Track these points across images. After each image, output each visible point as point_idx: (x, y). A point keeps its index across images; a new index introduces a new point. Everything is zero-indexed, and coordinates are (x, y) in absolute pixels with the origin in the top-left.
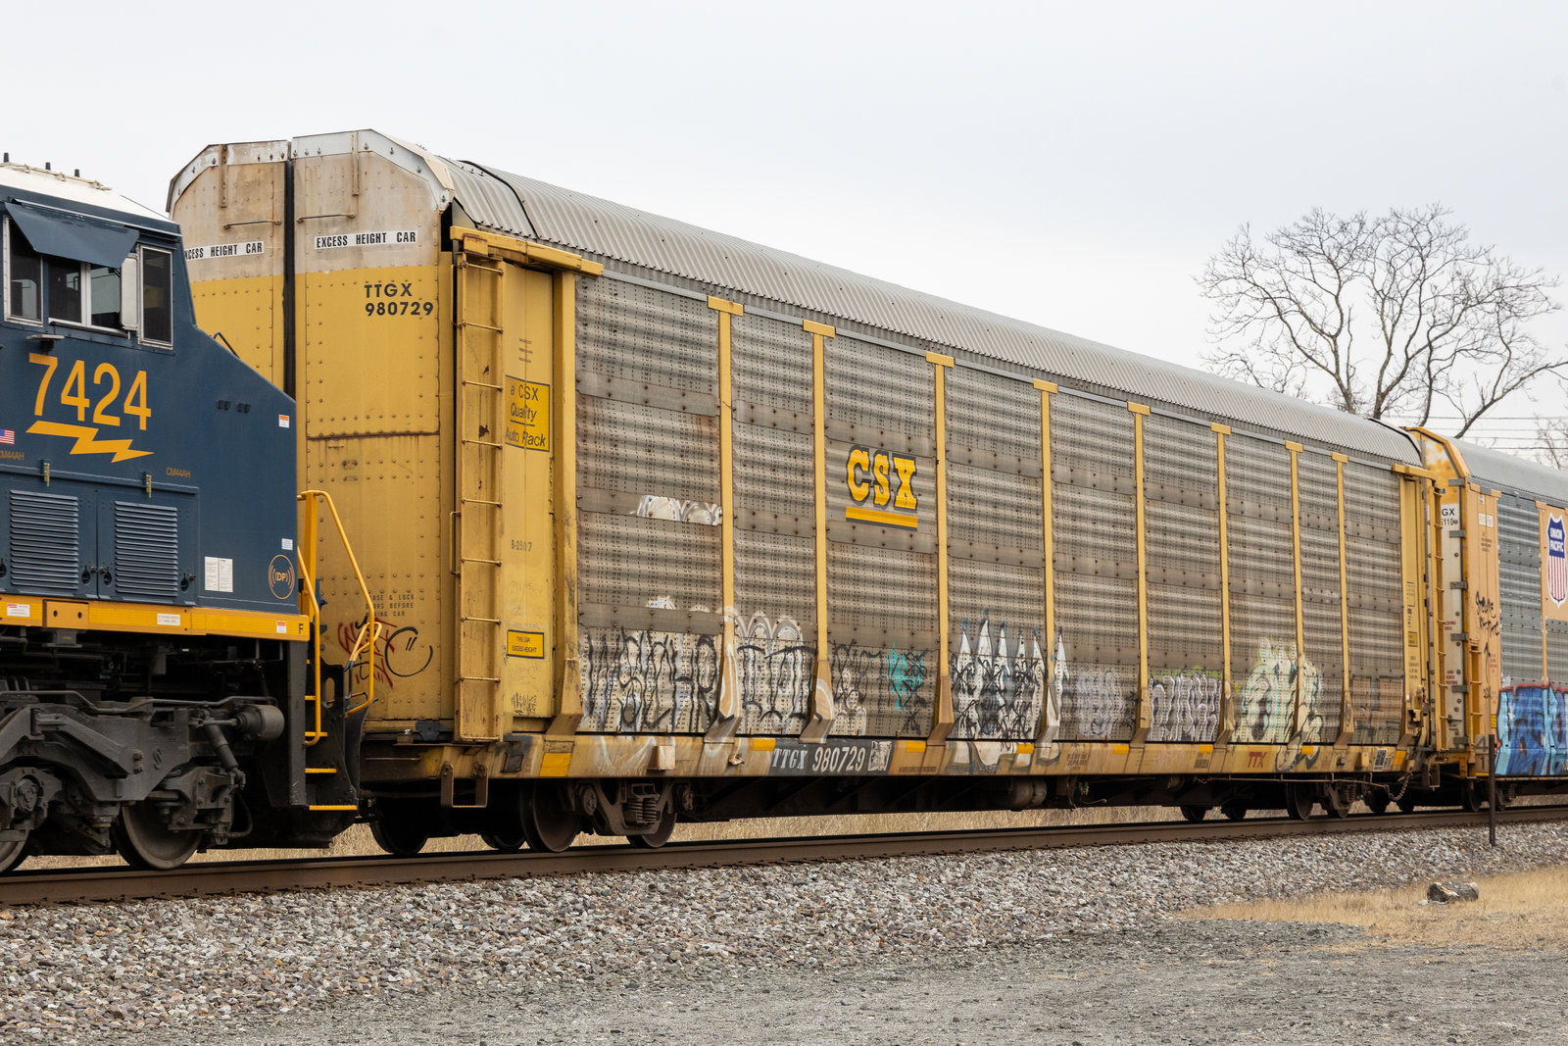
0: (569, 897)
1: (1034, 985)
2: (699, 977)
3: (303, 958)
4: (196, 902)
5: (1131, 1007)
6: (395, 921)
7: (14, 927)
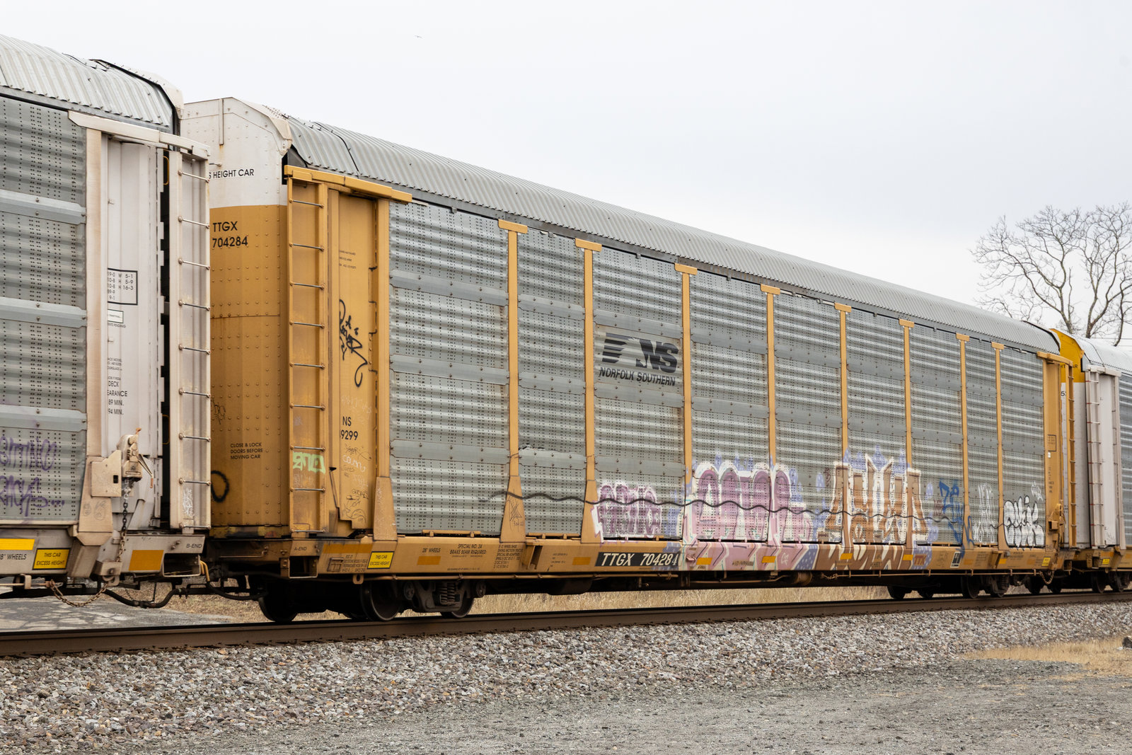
0: (575, 642)
1: (871, 700)
2: (657, 694)
3: (408, 680)
4: (341, 644)
5: (933, 715)
6: (466, 657)
7: (228, 659)
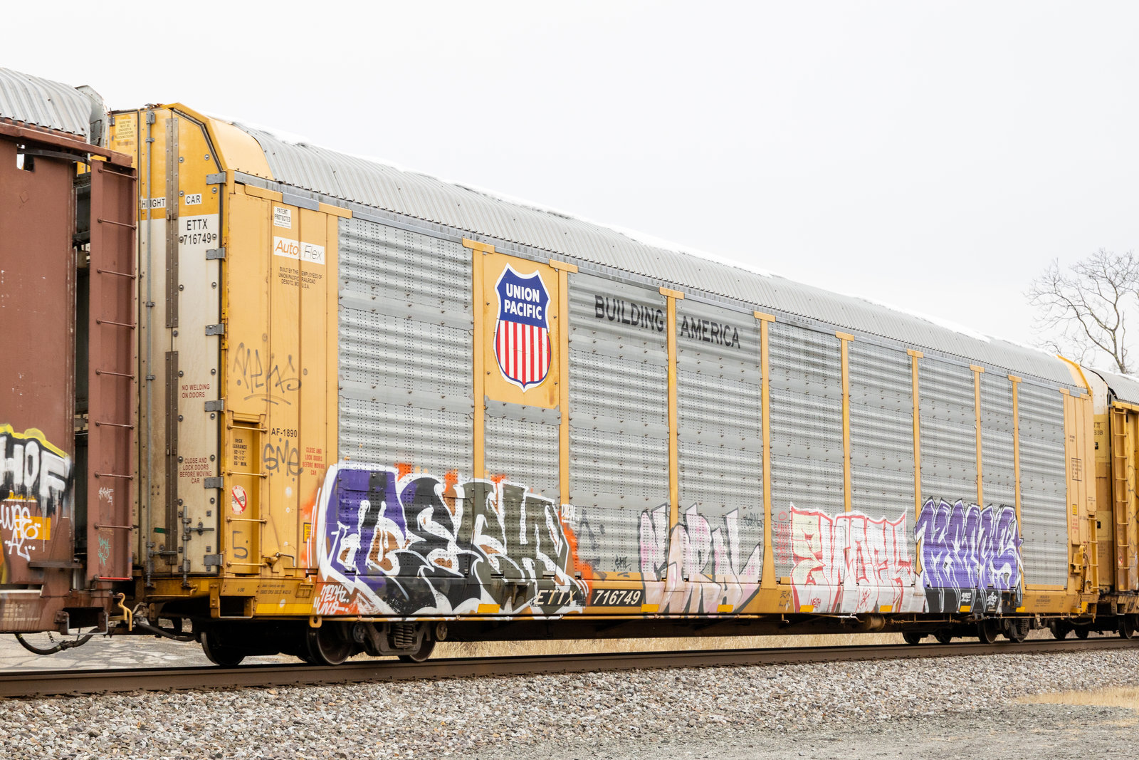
0: (625, 685)
2: (707, 737)
3: (458, 721)
4: (391, 684)
7: (278, 699)
